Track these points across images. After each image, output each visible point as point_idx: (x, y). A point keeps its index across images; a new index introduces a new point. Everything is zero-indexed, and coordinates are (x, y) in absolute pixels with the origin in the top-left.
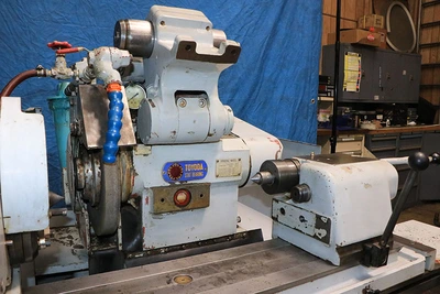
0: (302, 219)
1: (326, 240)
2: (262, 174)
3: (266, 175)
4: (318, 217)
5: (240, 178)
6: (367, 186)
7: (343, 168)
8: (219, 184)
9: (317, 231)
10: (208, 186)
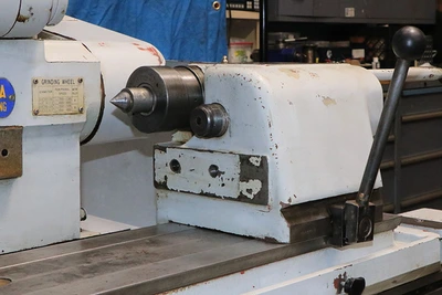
0: (215, 171)
1: (261, 199)
2: (133, 91)
3: (140, 93)
4: (244, 160)
5: (82, 119)
6: (327, 100)
7: (282, 70)
8: (40, 130)
9: (244, 186)
10: (17, 133)
